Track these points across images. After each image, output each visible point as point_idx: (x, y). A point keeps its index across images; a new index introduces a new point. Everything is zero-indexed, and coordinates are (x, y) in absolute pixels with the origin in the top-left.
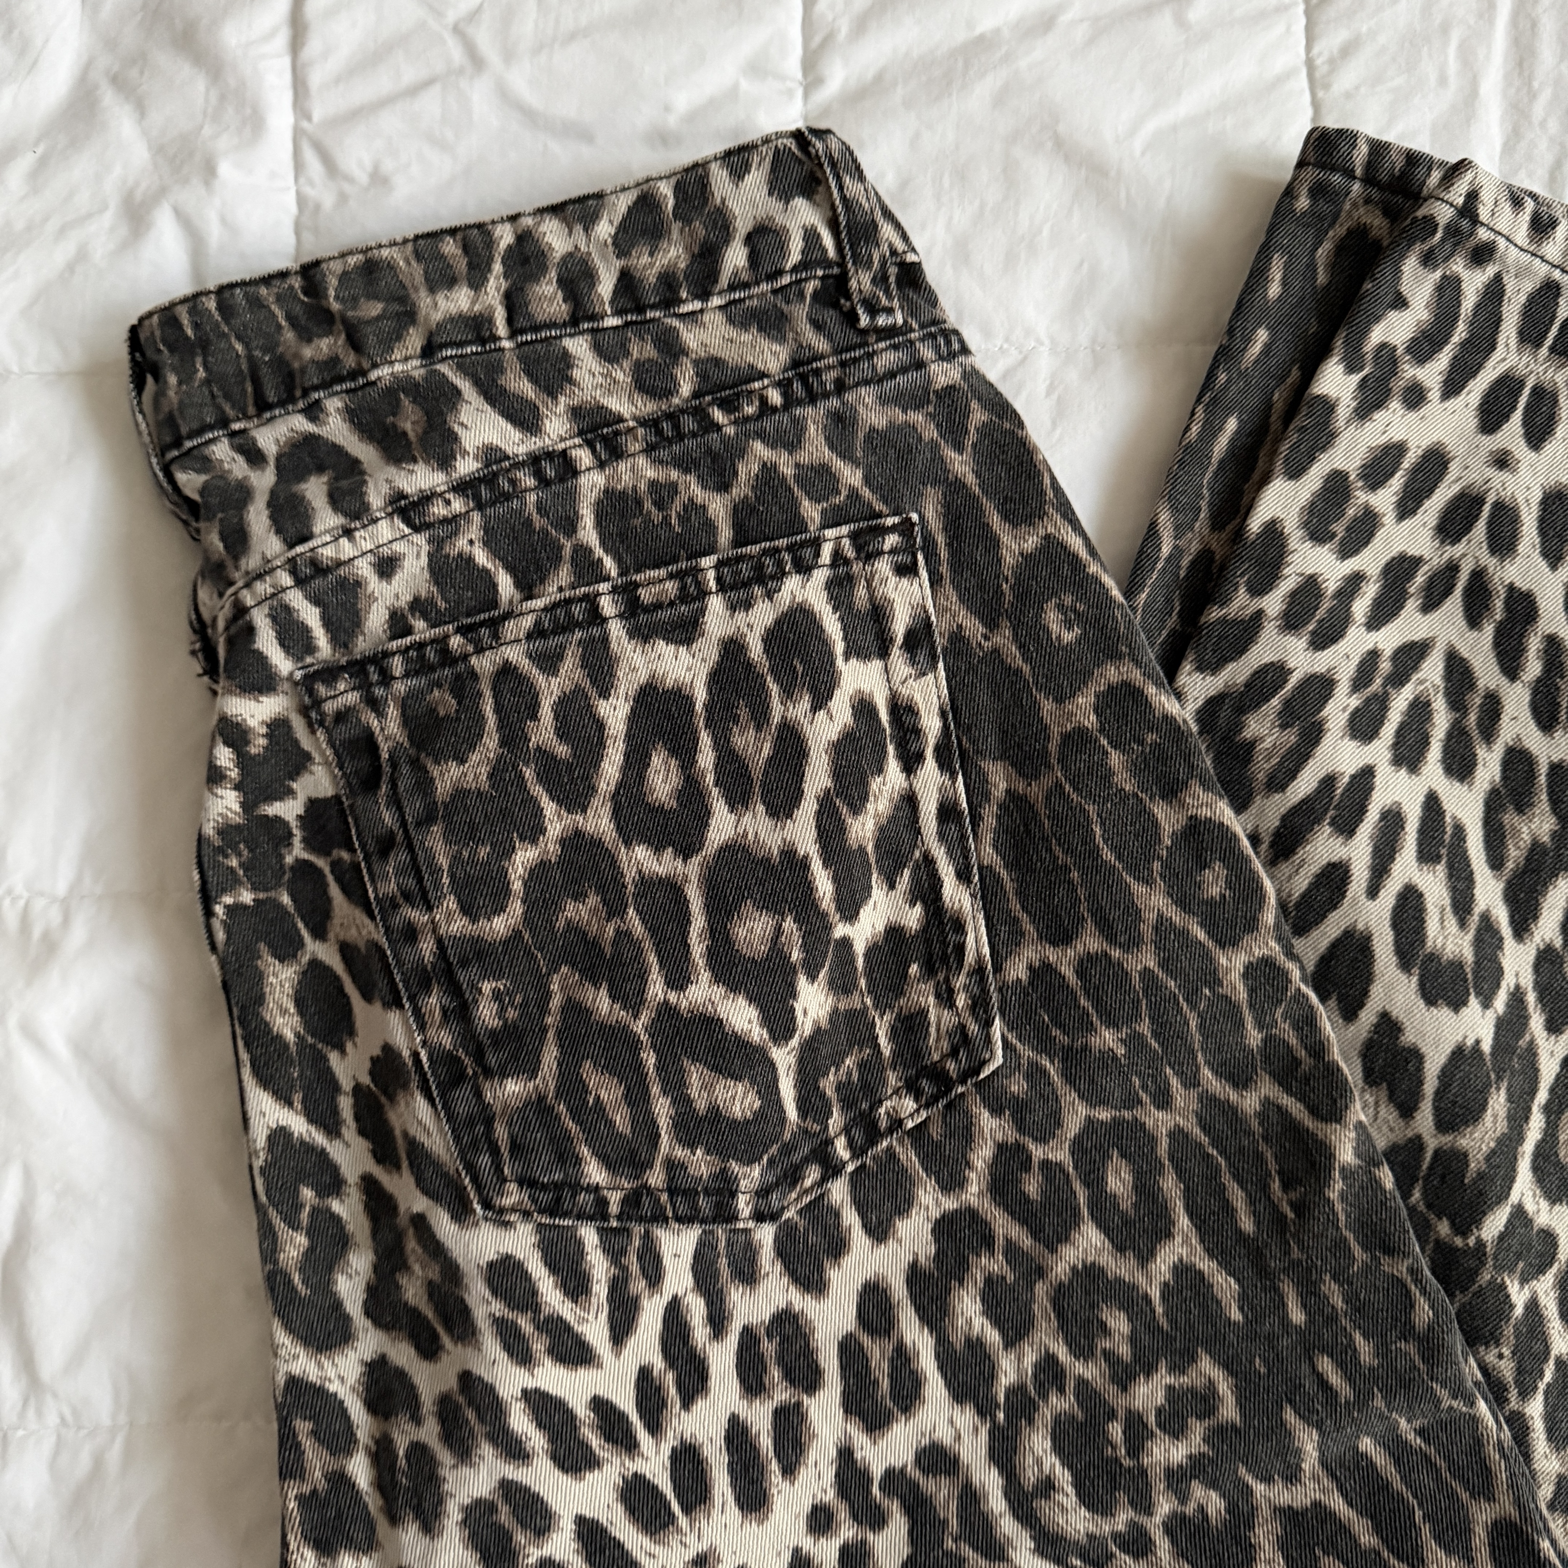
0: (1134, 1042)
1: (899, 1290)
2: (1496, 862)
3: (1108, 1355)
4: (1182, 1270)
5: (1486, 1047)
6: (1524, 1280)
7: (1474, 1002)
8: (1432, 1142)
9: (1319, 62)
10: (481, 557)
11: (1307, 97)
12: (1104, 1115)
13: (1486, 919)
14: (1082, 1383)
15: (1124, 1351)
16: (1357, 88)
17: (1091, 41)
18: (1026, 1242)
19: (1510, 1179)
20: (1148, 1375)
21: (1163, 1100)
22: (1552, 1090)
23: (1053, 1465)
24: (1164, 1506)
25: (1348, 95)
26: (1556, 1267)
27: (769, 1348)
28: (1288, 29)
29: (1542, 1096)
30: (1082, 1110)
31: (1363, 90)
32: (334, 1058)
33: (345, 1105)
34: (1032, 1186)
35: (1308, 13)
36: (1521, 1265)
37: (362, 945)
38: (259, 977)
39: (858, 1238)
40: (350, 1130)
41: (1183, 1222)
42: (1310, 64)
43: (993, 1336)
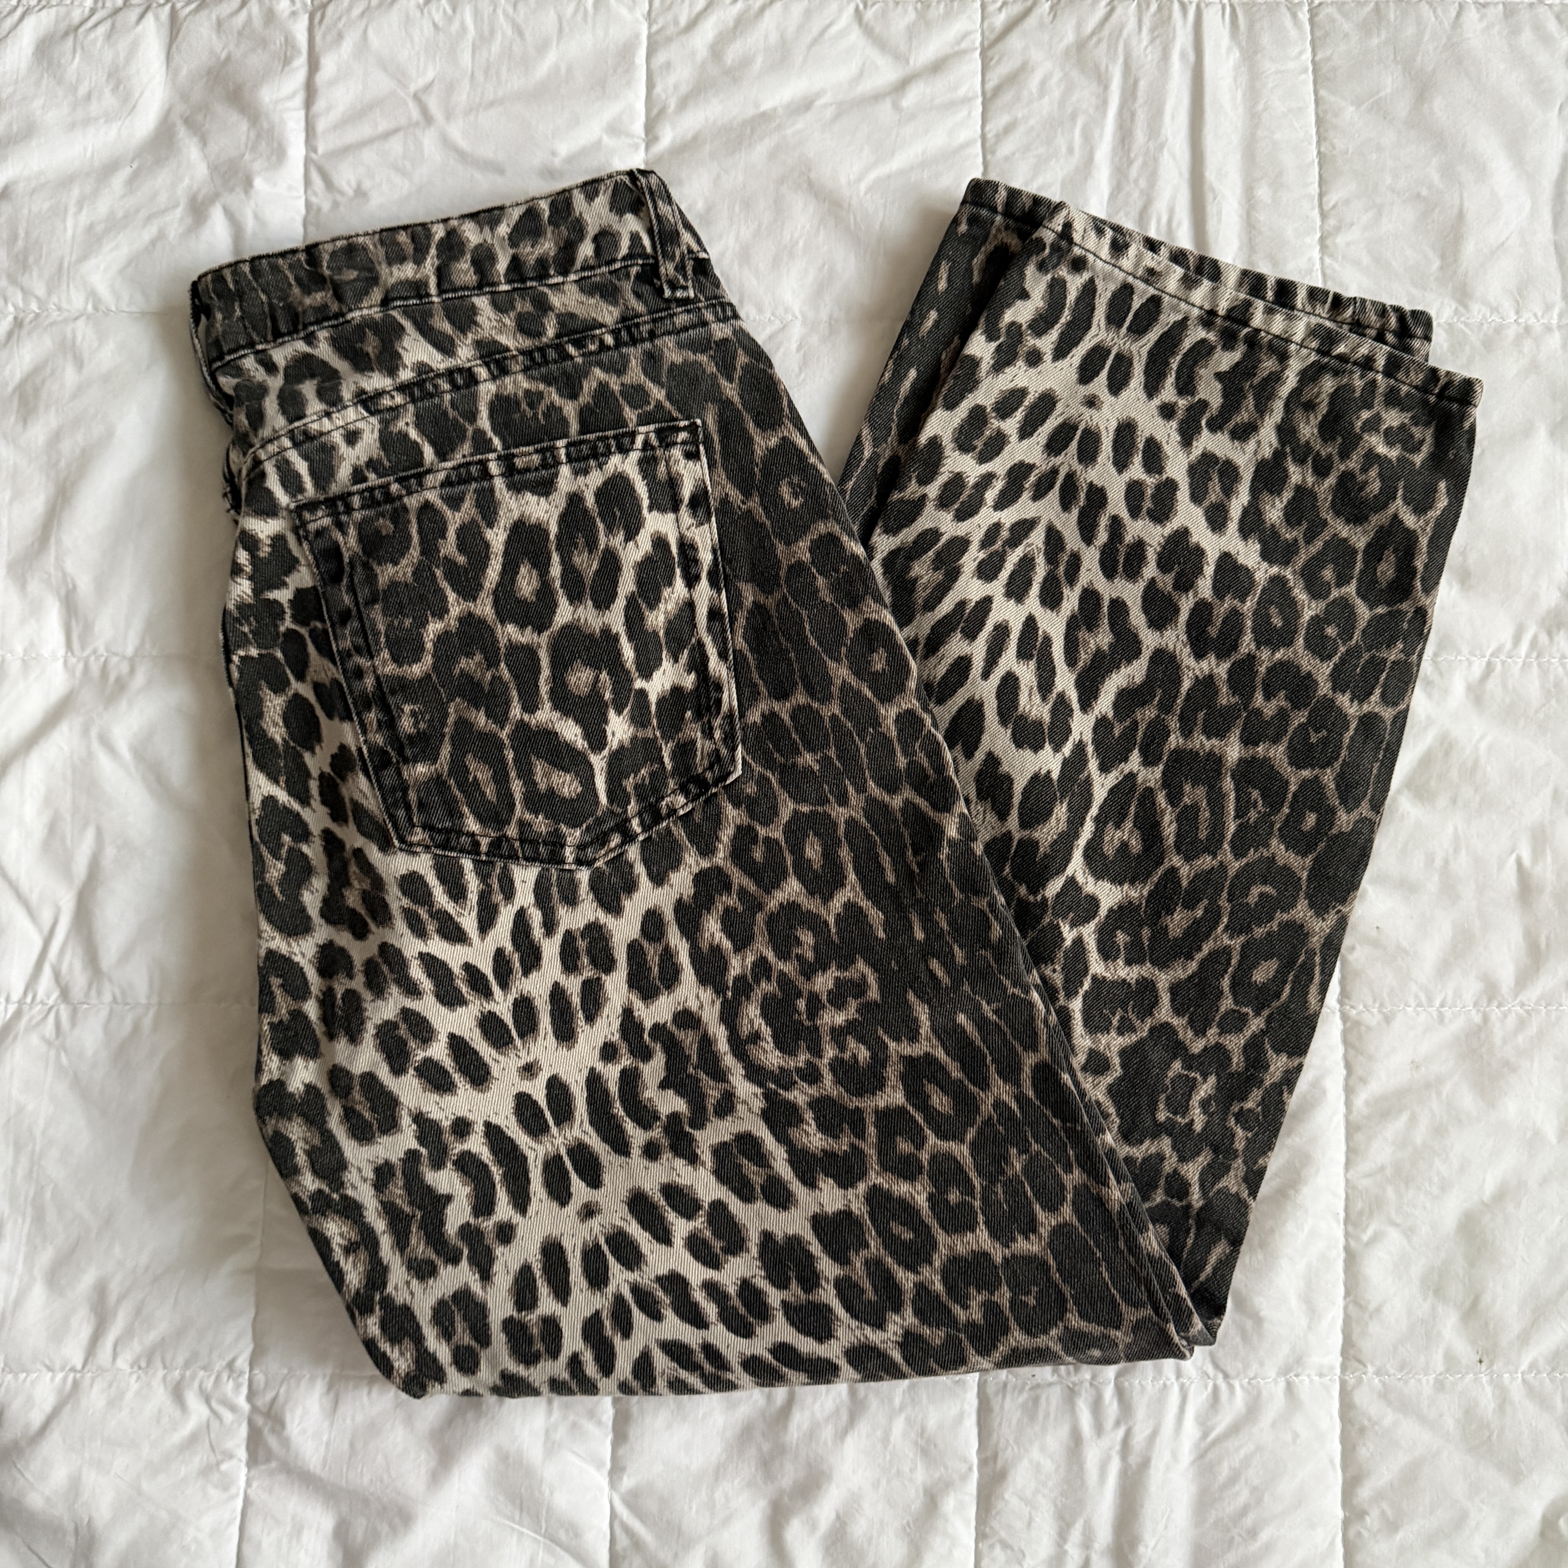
0: (825, 761)
1: (669, 914)
2: (1071, 659)
3: (799, 957)
4: (849, 906)
5: (1055, 775)
6: (1073, 925)
7: (1048, 747)
8: (1017, 836)
9: (989, 136)
10: (413, 434)
11: (980, 159)
12: (805, 809)
13: (1061, 696)
14: (782, 974)
15: (810, 955)
16: (1013, 154)
17: (837, 117)
18: (752, 888)
19: (1067, 860)
20: (824, 970)
21: (843, 800)
22: (1101, 808)
23: (760, 1023)
24: (830, 1052)
25: (1007, 159)
26: (1097, 920)
27: (582, 944)
28: (970, 113)
29: (1094, 811)
30: (791, 805)
31: (1017, 156)
32: (307, 757)
33: (314, 786)
34: (758, 854)
35: (984, 104)
36: (1071, 915)
37: (327, 683)
38: (260, 702)
39: (644, 882)
40: (316, 802)
41: (852, 877)
42: (983, 137)
43: (727, 944)
